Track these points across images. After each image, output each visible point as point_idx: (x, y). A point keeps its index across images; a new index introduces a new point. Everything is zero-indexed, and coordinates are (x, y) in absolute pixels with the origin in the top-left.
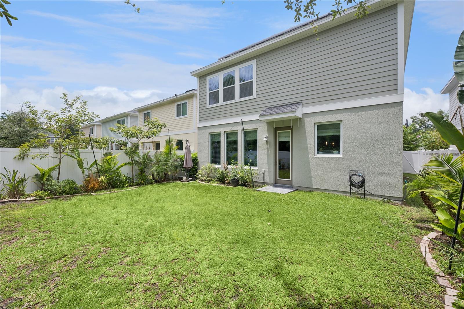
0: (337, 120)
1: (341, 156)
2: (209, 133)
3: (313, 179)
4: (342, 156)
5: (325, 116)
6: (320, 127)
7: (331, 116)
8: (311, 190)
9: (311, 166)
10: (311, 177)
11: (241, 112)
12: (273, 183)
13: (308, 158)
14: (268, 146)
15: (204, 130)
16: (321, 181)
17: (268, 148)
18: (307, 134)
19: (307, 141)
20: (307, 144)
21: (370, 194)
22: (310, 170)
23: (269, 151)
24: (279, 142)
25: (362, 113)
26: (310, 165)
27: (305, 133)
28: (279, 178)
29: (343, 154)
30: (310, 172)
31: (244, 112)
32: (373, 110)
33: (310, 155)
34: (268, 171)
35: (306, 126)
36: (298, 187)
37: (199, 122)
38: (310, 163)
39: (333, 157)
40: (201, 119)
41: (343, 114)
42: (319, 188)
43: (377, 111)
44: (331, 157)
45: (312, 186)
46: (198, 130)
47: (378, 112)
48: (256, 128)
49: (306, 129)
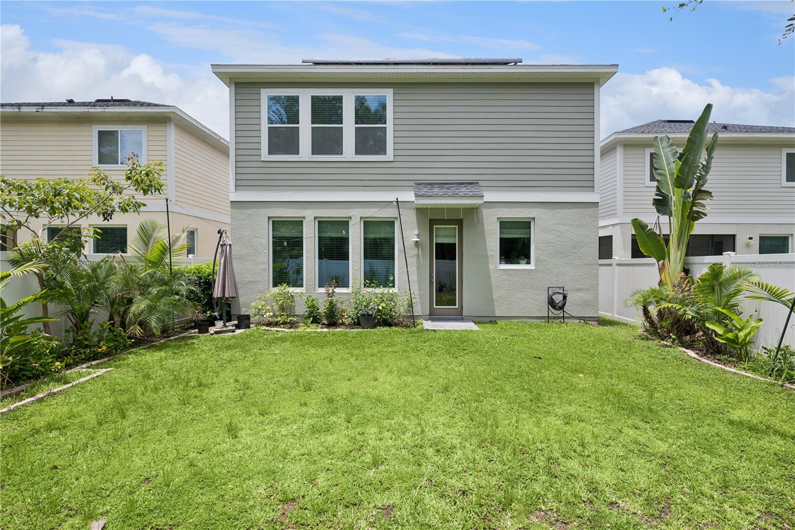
0: (528, 216)
1: (532, 268)
2: (269, 218)
3: (496, 303)
4: (534, 268)
5: (513, 210)
6: (504, 225)
7: (521, 210)
8: (493, 319)
9: (493, 283)
10: (492, 300)
11: (360, 183)
12: (428, 315)
13: (488, 270)
14: (418, 251)
15: (254, 210)
16: (507, 304)
17: (418, 254)
18: (486, 234)
19: (487, 244)
20: (486, 250)
21: (569, 316)
22: (492, 290)
23: (420, 260)
24: (436, 243)
25: (558, 210)
26: (491, 282)
27: (484, 232)
28: (436, 306)
29: (536, 265)
30: (490, 291)
31: (365, 183)
32: (570, 209)
33: (491, 267)
34: (420, 295)
35: (485, 222)
36: (472, 317)
37: (236, 190)
38: (491, 278)
39: (523, 270)
40: (239, 183)
41: (536, 209)
42: (505, 315)
43: (574, 210)
44: (521, 269)
45: (494, 313)
46: (232, 208)
47: (576, 211)
48: (393, 216)
49: (485, 227)
